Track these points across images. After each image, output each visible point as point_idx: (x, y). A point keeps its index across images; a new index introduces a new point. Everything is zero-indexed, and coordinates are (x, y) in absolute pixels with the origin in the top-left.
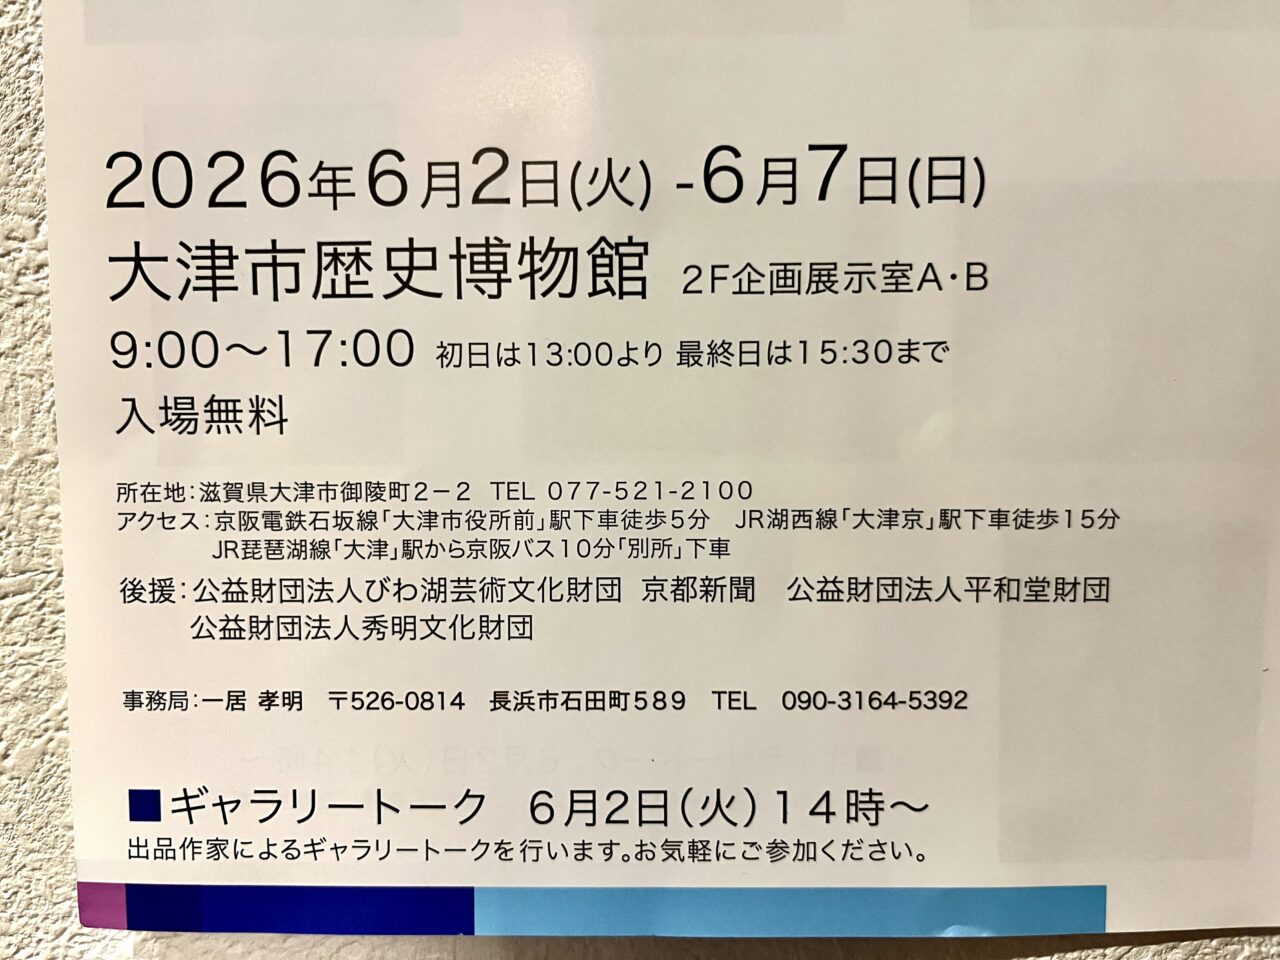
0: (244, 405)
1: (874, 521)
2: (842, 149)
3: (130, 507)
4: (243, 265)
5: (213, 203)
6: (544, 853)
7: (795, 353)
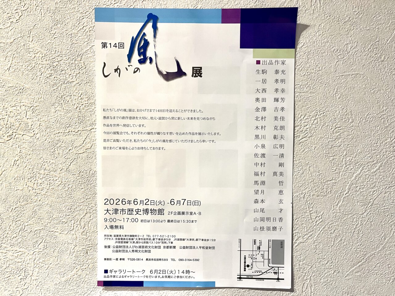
0: (119, 226)
1: (189, 240)
2: (185, 200)
3: (106, 237)
4: (119, 211)
5: (116, 204)
6: (152, 277)
7: (180, 221)
